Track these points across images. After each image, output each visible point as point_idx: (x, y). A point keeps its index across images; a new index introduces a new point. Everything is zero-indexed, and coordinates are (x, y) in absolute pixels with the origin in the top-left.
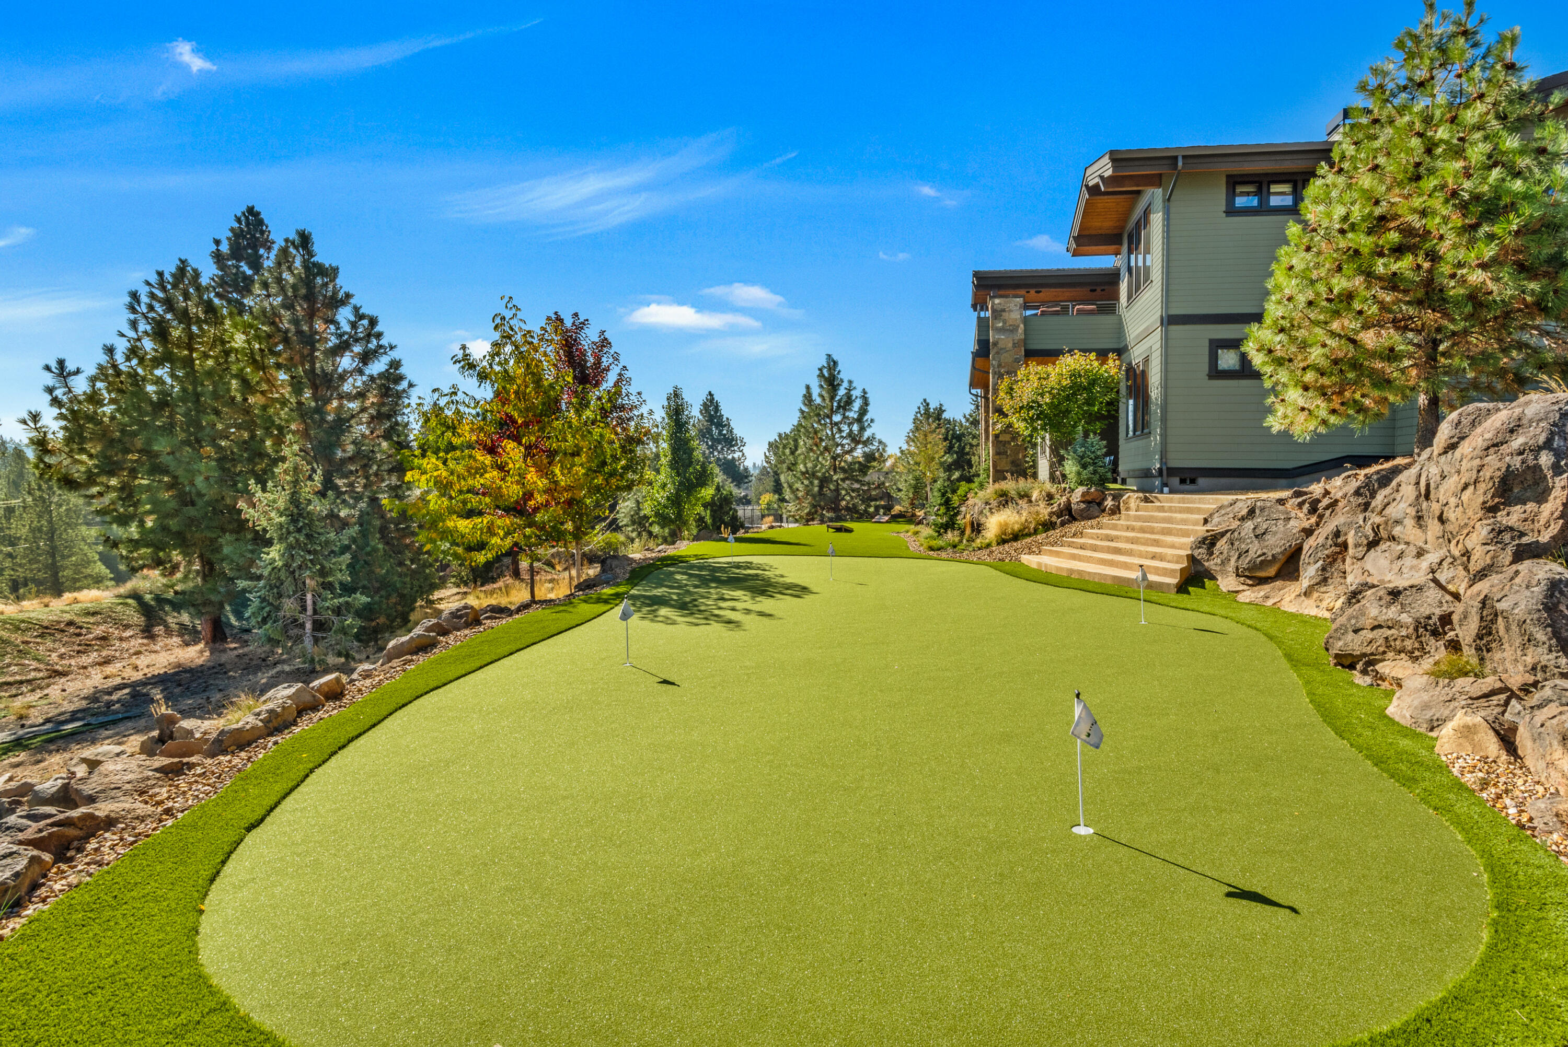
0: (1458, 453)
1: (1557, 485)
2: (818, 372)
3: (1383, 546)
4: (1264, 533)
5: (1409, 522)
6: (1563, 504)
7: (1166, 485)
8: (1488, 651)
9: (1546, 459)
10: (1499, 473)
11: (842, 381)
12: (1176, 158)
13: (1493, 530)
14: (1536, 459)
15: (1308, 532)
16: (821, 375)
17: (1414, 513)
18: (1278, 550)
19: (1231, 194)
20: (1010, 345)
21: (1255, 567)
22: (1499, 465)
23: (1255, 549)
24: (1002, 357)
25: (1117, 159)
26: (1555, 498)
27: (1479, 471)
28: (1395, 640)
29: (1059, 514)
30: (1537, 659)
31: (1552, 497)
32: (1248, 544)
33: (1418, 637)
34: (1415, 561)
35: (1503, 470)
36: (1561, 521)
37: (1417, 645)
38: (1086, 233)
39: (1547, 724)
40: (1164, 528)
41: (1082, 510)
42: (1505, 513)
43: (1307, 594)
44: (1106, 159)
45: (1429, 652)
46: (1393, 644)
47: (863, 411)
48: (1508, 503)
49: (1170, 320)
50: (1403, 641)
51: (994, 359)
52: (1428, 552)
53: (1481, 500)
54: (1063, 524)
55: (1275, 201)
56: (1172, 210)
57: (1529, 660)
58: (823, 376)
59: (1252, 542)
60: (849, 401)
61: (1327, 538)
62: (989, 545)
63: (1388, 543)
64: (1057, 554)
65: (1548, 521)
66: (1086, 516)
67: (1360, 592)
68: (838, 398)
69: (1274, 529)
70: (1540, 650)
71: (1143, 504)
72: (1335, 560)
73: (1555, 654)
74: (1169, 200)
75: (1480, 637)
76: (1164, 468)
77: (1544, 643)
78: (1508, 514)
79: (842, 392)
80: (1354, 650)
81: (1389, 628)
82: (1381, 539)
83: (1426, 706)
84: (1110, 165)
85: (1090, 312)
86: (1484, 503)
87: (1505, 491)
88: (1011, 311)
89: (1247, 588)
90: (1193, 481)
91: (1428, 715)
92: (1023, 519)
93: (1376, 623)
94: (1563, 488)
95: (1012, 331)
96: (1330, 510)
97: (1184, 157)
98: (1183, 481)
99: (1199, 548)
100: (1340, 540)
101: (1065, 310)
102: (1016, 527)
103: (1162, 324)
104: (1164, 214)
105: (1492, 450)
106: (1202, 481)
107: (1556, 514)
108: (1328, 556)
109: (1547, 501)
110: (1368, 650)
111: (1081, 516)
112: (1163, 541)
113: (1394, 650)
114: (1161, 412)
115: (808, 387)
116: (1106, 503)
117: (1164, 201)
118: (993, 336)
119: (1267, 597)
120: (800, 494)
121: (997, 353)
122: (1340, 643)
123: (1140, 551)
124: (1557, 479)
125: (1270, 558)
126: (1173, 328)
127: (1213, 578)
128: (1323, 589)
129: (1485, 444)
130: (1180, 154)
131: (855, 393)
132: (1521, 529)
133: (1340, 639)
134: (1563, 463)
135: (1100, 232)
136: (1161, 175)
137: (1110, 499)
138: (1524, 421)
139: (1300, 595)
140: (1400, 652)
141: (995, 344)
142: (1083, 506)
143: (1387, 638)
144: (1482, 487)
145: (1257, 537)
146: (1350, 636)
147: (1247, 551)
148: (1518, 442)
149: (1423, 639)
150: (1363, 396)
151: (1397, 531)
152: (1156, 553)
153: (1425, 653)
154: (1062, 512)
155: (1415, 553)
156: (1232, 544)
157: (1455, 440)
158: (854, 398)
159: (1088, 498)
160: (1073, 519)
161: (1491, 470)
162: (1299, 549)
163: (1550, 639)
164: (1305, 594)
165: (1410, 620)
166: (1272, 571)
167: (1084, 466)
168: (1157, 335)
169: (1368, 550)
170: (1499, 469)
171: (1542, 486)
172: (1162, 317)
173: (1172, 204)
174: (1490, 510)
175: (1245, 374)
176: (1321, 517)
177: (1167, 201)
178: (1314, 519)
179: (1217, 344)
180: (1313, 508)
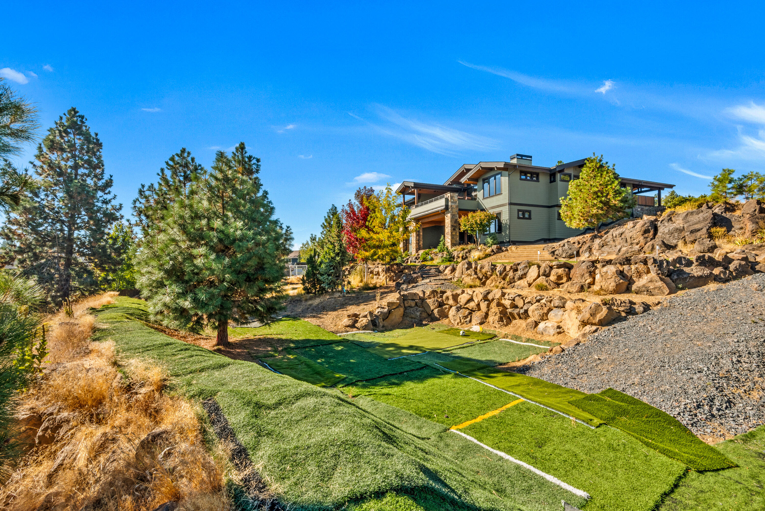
0: (635, 228)
3: (605, 247)
5: (612, 242)
6: (653, 233)
7: (511, 245)
9: (650, 228)
12: (512, 165)
13: (644, 237)
15: (580, 247)
17: (613, 240)
19: (521, 175)
20: (455, 207)
23: (570, 252)
24: (453, 210)
26: (651, 233)
27: (641, 230)
35: (645, 229)
36: (652, 235)
41: (497, 251)
43: (588, 257)
48: (645, 234)
49: (511, 204)
54: (493, 254)
55: (528, 178)
56: (510, 177)
61: (587, 248)
64: (510, 259)
66: (499, 252)
69: (572, 247)
71: (517, 248)
72: (590, 251)
76: (510, 241)
82: (604, 245)
85: (470, 199)
87: (645, 232)
89: (569, 259)
90: (515, 244)
94: (652, 231)
95: (455, 203)
96: (584, 243)
97: (518, 166)
98: (513, 244)
100: (590, 248)
101: (464, 198)
103: (509, 204)
104: (508, 177)
105: (642, 227)
106: (517, 244)
114: (509, 226)
116: (503, 249)
123: (536, 256)
126: (512, 206)
127: (558, 259)
128: (591, 256)
132: (647, 237)
134: (652, 228)
135: (474, 178)
136: (509, 169)
139: (586, 258)
144: (641, 232)
145: (570, 249)
147: (568, 252)
148: (646, 226)
151: (609, 243)
152: (541, 256)
156: (563, 251)
157: (634, 226)
159: (498, 248)
160: (496, 253)
161: (643, 229)
162: (579, 250)
168: (507, 206)
169: (601, 247)
171: (650, 231)
172: (508, 202)
174: (643, 235)
175: (524, 218)
176: (582, 244)
177: (509, 175)
178: (580, 245)
179: (519, 211)
180: (579, 243)
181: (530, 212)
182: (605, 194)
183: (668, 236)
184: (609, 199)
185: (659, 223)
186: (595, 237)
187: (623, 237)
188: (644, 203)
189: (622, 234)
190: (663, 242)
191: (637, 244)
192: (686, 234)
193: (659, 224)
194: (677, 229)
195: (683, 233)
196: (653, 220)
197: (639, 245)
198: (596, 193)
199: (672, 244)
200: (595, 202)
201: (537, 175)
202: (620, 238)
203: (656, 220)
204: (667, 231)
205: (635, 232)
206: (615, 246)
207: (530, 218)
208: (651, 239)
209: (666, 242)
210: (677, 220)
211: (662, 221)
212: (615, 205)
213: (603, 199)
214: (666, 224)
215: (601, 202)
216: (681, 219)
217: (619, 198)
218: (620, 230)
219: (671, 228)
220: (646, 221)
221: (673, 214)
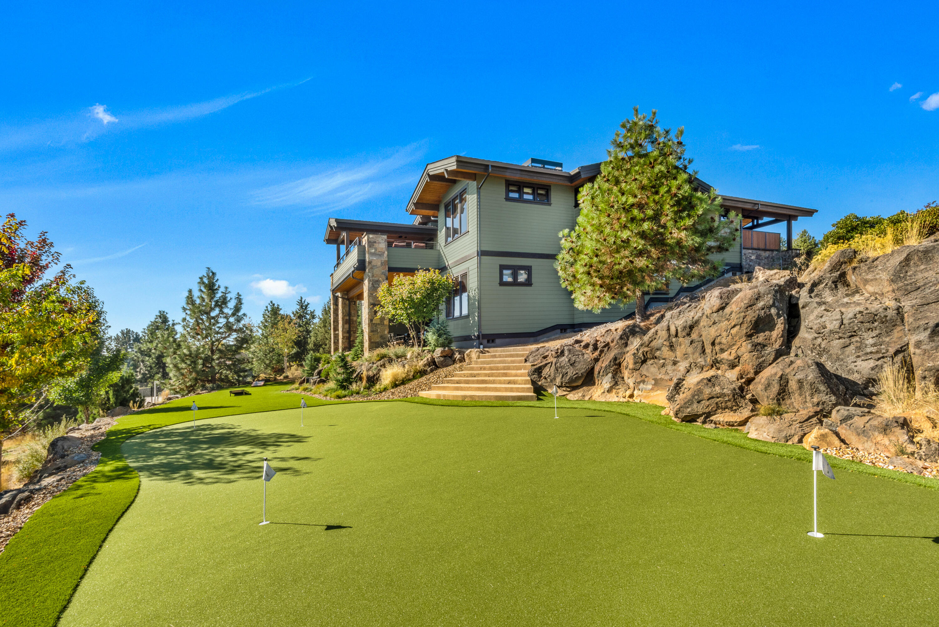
0: (728, 310)
1: (779, 322)
2: (199, 280)
3: (650, 362)
4: (574, 363)
5: (665, 350)
6: (782, 331)
7: (481, 344)
8: (783, 400)
9: (773, 311)
10: (754, 319)
11: (219, 287)
12: (488, 166)
13: (753, 345)
14: (769, 311)
15: (597, 360)
16: (202, 282)
17: (668, 344)
18: (583, 371)
19: (508, 191)
20: (379, 264)
21: (572, 380)
22: (754, 315)
23: (571, 372)
24: (374, 272)
25: (460, 162)
26: (778, 328)
27: (744, 318)
28: (721, 403)
29: (429, 364)
30: (820, 399)
31: (776, 328)
32: (566, 369)
33: (735, 400)
34: (674, 367)
35: (756, 317)
36: (782, 339)
37: (734, 404)
38: (420, 202)
39: (866, 426)
40: (504, 366)
41: (442, 361)
42: (756, 337)
43: (610, 391)
44: (454, 159)
45: (742, 406)
46: (720, 405)
47: (237, 309)
48: (757, 332)
49: (482, 253)
50: (726, 403)
51: (369, 272)
52: (678, 362)
53: (745, 332)
54: (432, 371)
55: (526, 197)
56: (481, 194)
57: (815, 400)
58: (203, 283)
59: (569, 368)
60: (224, 302)
61: (610, 362)
62: (385, 389)
63: (652, 360)
64: (444, 388)
65: (776, 339)
66: (444, 365)
67: (680, 383)
68: (215, 299)
69: (578, 360)
70: (821, 395)
71: (481, 354)
72: (617, 372)
73: (829, 396)
74: (480, 188)
75: (779, 394)
76: (480, 335)
77: (824, 391)
78: (757, 338)
79: (219, 295)
80: (698, 412)
81: (718, 398)
82: (647, 358)
83: (780, 431)
84: (455, 163)
85: (422, 248)
86: (747, 333)
87: (756, 327)
88: (379, 243)
89: (568, 393)
90: (493, 341)
91: (784, 434)
92: (406, 370)
93: (710, 396)
94: (782, 324)
95: (380, 255)
96: (607, 348)
97: (492, 166)
98: (488, 342)
99: (534, 374)
100: (617, 362)
101: (409, 246)
102: (404, 376)
103: (478, 255)
104: (478, 195)
105: (749, 309)
106: (498, 341)
107: (779, 336)
108: (614, 371)
109: (774, 330)
110: (707, 410)
111: (442, 365)
112: (509, 373)
113: (722, 408)
114: (478, 303)
115: (190, 291)
116: (455, 356)
117: (478, 189)
118: (369, 258)
119: (584, 396)
120: (185, 371)
121: (372, 268)
122: (689, 410)
123: (500, 380)
124: (779, 320)
125: (580, 375)
126: (483, 257)
127: (545, 390)
128: (617, 387)
129: (746, 306)
130: (490, 164)
131: (229, 296)
132: (764, 343)
133: (688, 407)
134: (781, 312)
135: (428, 202)
136: (475, 174)
137: (457, 354)
138: (761, 295)
139: (604, 392)
140: (725, 409)
141: (370, 263)
142: (442, 359)
143: (717, 403)
144: (745, 326)
145: (571, 365)
146: (695, 405)
147: (567, 373)
148: (761, 304)
149: (737, 400)
150: (628, 290)
151: (658, 354)
152: (511, 380)
153: (740, 407)
154: (429, 363)
155: (672, 363)
156: (557, 370)
157: (724, 305)
158: (228, 299)
159: (444, 354)
160: (437, 367)
161: (751, 317)
162: (593, 368)
163: (827, 389)
164: (608, 391)
165: (730, 392)
166: (580, 382)
167: (440, 336)
168: (475, 260)
169: (642, 365)
170: (754, 317)
171: (772, 323)
172: (478, 251)
173: (481, 190)
174: (749, 336)
175: (515, 283)
176: (602, 352)
177: (479, 189)
178: (597, 353)
179: (503, 267)
180: (595, 348)
181: (528, 269)
182: (650, 212)
183: (837, 343)
184: (664, 227)
185: (804, 293)
186: (632, 331)
187: (694, 336)
188: (762, 247)
189: (691, 327)
190: (820, 366)
191: (733, 366)
192: (913, 339)
193: (803, 296)
194: (873, 318)
195: (896, 333)
196: (782, 282)
197: (737, 370)
198: (627, 209)
199: (855, 377)
200: (625, 234)
201: (547, 188)
202: (687, 340)
203: (792, 283)
204: (832, 325)
205: (724, 324)
206: (675, 363)
207: (528, 283)
208: (779, 354)
209: (829, 366)
210: (866, 282)
211: (814, 285)
212: (679, 243)
213: (646, 226)
214: (829, 298)
215: (643, 235)
216: (884, 276)
217: (689, 222)
218: (690, 316)
219: (850, 313)
220: (762, 289)
221: (851, 260)
